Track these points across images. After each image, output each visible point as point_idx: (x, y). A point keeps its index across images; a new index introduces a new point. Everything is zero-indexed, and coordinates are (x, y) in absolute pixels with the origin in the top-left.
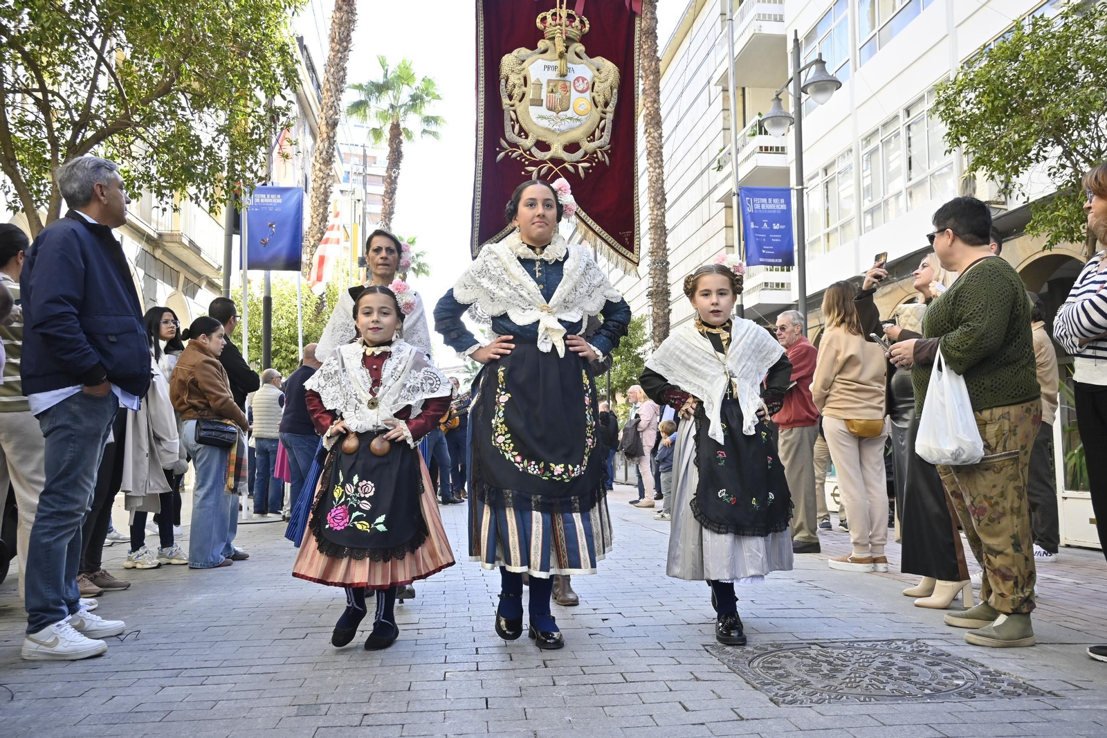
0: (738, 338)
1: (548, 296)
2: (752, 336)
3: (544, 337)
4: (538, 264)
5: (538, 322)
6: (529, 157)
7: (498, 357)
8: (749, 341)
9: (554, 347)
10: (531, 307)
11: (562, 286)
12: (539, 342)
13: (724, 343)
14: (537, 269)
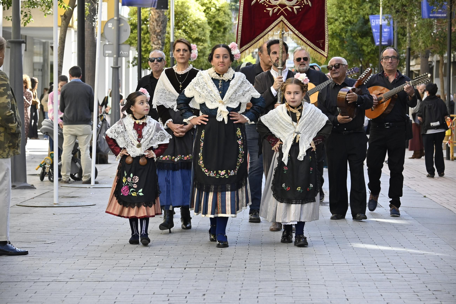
0: (304, 116)
1: (222, 96)
2: (311, 114)
3: (220, 115)
4: (220, 81)
5: (218, 108)
6: (268, 3)
7: (200, 124)
8: (309, 117)
9: (223, 119)
10: (215, 101)
11: (228, 92)
12: (217, 117)
13: (298, 118)
14: (220, 84)
